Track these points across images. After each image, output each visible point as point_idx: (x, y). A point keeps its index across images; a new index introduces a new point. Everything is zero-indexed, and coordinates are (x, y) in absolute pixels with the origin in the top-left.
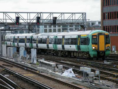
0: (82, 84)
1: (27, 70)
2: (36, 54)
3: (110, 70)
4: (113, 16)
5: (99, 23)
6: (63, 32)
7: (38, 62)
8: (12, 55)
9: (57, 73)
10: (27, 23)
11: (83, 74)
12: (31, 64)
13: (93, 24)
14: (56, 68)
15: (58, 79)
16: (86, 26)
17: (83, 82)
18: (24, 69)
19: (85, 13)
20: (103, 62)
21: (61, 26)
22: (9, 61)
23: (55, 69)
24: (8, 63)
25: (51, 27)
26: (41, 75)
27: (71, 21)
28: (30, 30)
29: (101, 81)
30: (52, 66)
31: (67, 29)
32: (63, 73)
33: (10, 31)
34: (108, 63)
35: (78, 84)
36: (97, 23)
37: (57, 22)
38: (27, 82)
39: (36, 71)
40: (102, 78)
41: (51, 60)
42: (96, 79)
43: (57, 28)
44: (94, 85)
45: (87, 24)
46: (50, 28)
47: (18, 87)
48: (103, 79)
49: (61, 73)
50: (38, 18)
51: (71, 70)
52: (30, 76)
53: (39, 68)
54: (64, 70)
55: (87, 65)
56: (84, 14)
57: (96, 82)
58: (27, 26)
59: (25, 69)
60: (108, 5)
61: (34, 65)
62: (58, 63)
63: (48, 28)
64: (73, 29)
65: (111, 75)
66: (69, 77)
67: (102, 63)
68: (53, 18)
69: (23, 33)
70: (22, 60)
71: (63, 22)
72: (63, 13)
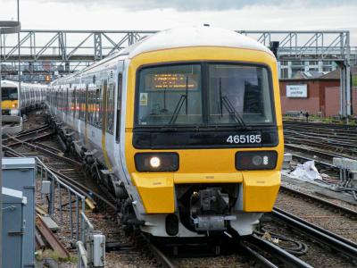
0: (337, 195)
11: (339, 173)
16: (349, 63)
17: (339, 191)
19: (348, 33)
21: (290, 63)
27: (314, 53)
31: (303, 70)
32: (292, 171)
49: (288, 171)
51: (311, 164)
54: (294, 163)
55: (351, 153)
56: (345, 34)
64: (317, 69)
66: (306, 179)
68: (271, 43)
71: (293, 53)
72: (294, 32)
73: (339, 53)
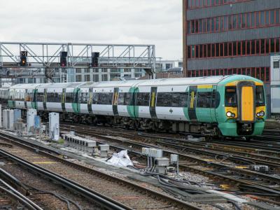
0: (144, 179)
1: (40, 153)
2: (58, 122)
3: (199, 153)
4: (205, 52)
5: (180, 64)
6: (111, 80)
7: (62, 137)
8: (12, 125)
9: (98, 159)
10: (43, 63)
11: (147, 160)
12: (48, 141)
13: (168, 66)
14: (96, 150)
15: (100, 170)
16: (155, 70)
17: (147, 175)
18: (34, 151)
19: (153, 46)
20: (187, 138)
21: (109, 70)
22: (7, 136)
23: (94, 152)
24: (5, 140)
25: (88, 71)
26: (68, 162)
27: (128, 62)
28: (48, 77)
29: (180, 174)
30: (89, 145)
31: (120, 76)
32: (109, 159)
33: (10, 79)
34: (196, 140)
35: (137, 181)
36: (176, 65)
37: (100, 62)
38: (39, 175)
39: (58, 154)
40: (183, 168)
41: (87, 134)
42: (171, 171)
43: (100, 73)
44: (167, 181)
45: (158, 66)
46: (87, 74)
47: (20, 186)
48: (184, 171)
49: (106, 159)
50: (64, 55)
51: (124, 153)
52: (46, 165)
53: (64, 149)
54: (111, 152)
55: (156, 143)
56: (151, 47)
57: (171, 175)
58: (42, 69)
59: (37, 150)
60: (197, 31)
61: (54, 144)
62: (101, 141)
63: (83, 73)
64: (130, 75)
65: (200, 162)
66: (120, 166)
67: (184, 140)
68: (93, 53)
69: (35, 82)
70: (31, 134)
71: (111, 62)
72: (111, 45)
73: (147, 62)
